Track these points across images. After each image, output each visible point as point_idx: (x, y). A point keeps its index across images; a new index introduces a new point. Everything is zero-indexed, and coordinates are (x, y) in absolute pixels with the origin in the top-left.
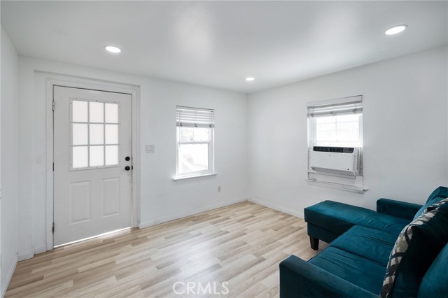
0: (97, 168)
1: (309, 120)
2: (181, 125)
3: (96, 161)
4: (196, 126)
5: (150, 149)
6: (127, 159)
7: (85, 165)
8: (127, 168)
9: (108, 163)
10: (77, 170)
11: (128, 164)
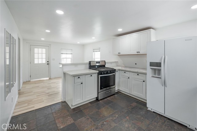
0: (40, 64)
1: (93, 53)
2: (62, 54)
3: (40, 62)
4: (67, 54)
5: (54, 60)
6: (48, 62)
7: (37, 63)
8: (48, 64)
9: (43, 63)
10: (36, 64)
11: (48, 63)
